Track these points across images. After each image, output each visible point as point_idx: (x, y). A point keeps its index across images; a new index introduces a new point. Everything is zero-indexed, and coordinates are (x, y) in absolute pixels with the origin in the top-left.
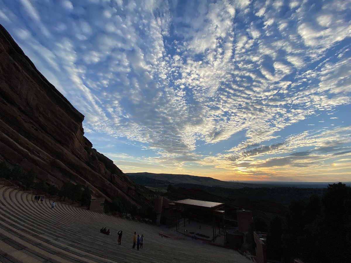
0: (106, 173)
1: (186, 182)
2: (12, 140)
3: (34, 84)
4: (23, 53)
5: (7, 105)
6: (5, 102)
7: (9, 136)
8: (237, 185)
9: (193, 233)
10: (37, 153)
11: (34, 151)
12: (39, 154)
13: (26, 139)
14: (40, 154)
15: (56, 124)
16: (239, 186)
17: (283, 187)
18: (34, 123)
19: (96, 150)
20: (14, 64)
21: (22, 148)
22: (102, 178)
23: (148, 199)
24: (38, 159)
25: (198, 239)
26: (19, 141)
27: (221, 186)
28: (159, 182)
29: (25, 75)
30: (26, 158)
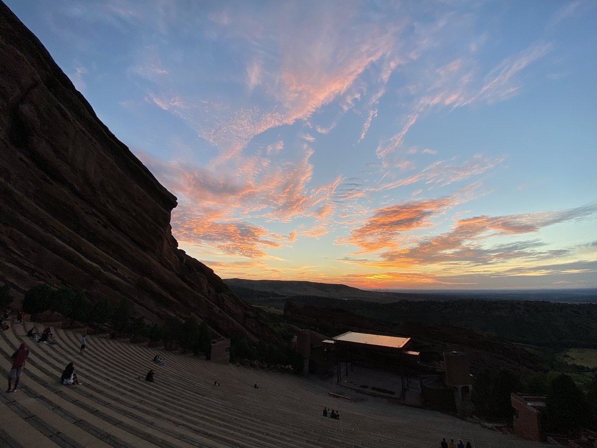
0: (209, 292)
1: (305, 293)
2: (71, 249)
3: (95, 143)
4: (73, 87)
5: (52, 184)
6: (48, 178)
7: (64, 241)
8: (386, 296)
9: (366, 387)
10: (112, 267)
11: (108, 266)
12: (116, 270)
13: (92, 245)
14: (118, 269)
15: (134, 214)
16: (389, 297)
17: (461, 299)
18: (99, 214)
19: (184, 252)
20: (59, 108)
21: (89, 262)
22: (208, 302)
23: (276, 332)
24: (117, 278)
25: (378, 396)
26: (82, 248)
27: (360, 298)
28: (260, 294)
29: (78, 127)
30: (98, 280)
